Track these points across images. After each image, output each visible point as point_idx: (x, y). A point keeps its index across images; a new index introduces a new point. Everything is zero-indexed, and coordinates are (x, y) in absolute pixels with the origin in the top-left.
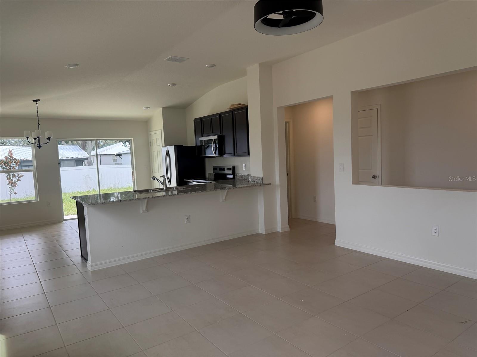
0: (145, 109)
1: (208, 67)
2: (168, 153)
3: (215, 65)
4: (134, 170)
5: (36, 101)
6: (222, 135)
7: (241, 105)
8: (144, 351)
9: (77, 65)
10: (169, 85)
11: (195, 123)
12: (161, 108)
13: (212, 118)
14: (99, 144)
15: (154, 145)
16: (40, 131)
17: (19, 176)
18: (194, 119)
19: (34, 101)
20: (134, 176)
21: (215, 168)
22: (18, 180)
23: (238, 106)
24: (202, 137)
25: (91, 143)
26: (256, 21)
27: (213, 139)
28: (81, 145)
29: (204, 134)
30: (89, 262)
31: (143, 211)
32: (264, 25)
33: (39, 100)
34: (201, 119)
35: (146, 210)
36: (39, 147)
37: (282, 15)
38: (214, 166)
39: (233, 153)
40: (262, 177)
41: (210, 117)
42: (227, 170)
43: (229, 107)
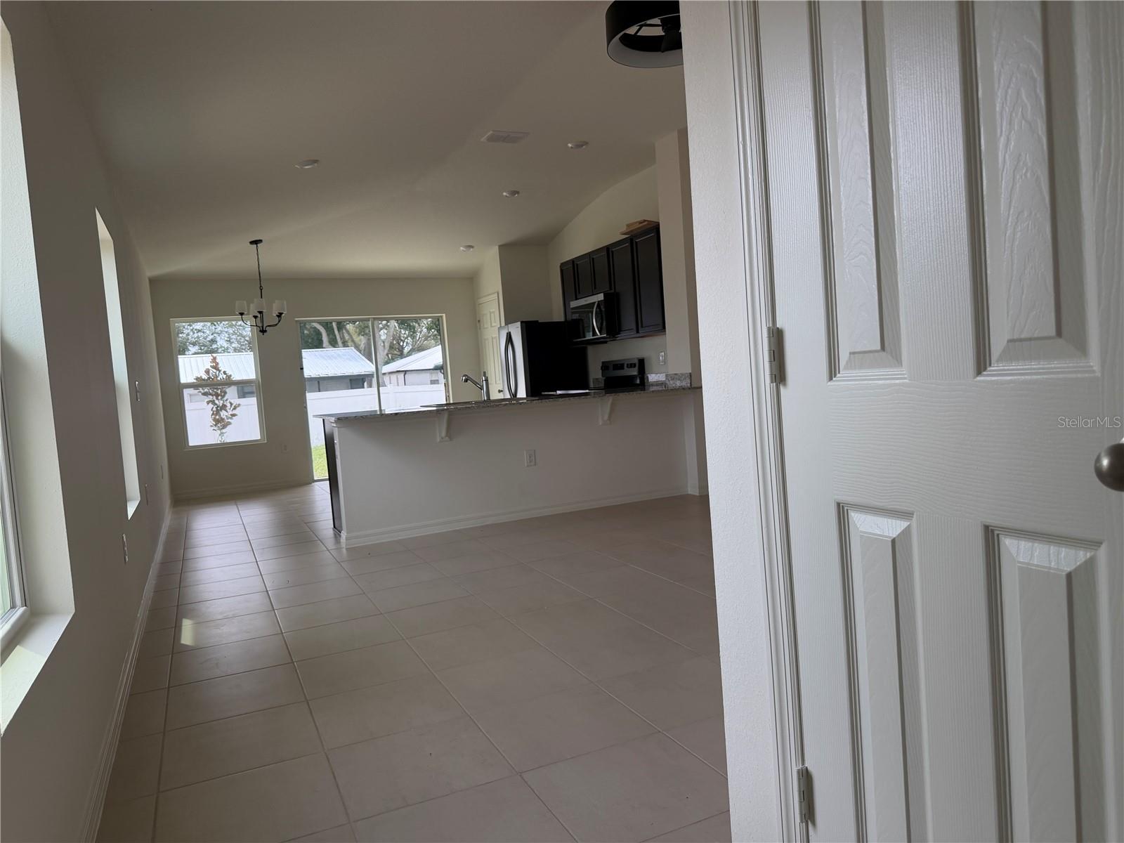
0: (464, 249)
1: (572, 148)
2: (509, 339)
3: (586, 143)
4: (447, 381)
5: (256, 242)
6: (612, 291)
7: (646, 223)
8: (407, 641)
9: (316, 161)
10: (505, 194)
11: (562, 271)
12: (497, 247)
13: (594, 257)
14: (403, 348)
15: (486, 326)
16: (264, 299)
17: (233, 407)
18: (562, 264)
19: (252, 243)
20: (449, 392)
21: (605, 367)
22: (234, 415)
23: (641, 225)
24: (576, 299)
25: (382, 344)
26: (609, 40)
27: (594, 303)
28: (364, 350)
29: (579, 293)
30: (344, 534)
31: (442, 438)
32: (627, 48)
33: (261, 241)
34: (573, 261)
35: (446, 436)
36: (263, 331)
37: (661, 28)
38: (603, 363)
39: (635, 328)
40: (690, 374)
41: (590, 256)
42: (628, 367)
43: (624, 229)
